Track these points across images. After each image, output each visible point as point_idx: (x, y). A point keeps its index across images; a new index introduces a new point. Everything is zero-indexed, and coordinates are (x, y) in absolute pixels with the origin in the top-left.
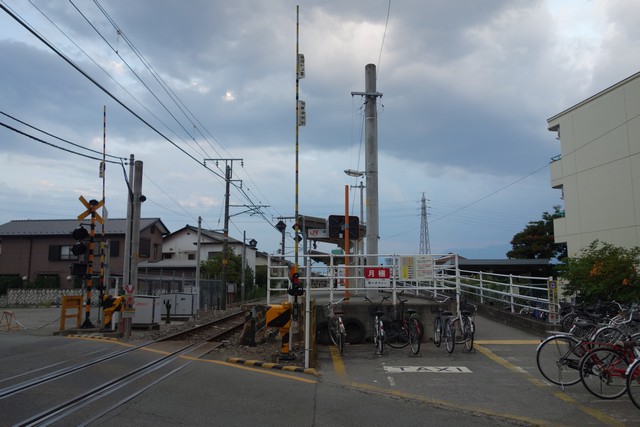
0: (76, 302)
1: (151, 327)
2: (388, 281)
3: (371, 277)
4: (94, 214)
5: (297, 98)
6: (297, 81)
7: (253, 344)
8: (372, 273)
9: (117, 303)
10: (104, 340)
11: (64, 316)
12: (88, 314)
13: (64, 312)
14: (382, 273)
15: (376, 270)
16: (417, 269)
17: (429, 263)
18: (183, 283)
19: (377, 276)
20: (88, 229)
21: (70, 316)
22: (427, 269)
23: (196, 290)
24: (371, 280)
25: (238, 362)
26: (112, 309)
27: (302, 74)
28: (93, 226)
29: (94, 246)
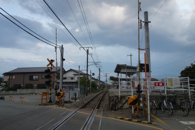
0: (46, 94)
1: (69, 102)
2: (163, 87)
3: (157, 86)
4: (52, 65)
5: (139, 18)
6: (139, 12)
7: (115, 110)
8: (157, 84)
9: (61, 95)
10: (58, 107)
11: (42, 99)
12: (50, 98)
13: (42, 97)
14: (161, 84)
15: (159, 83)
16: (174, 83)
17: (178, 80)
18: (74, 87)
19: (159, 85)
20: (50, 69)
21: (44, 99)
22: (177, 83)
23: (79, 89)
24: (157, 87)
25: (121, 119)
26: (60, 97)
27: (140, 9)
28: (51, 68)
29: (51, 75)
